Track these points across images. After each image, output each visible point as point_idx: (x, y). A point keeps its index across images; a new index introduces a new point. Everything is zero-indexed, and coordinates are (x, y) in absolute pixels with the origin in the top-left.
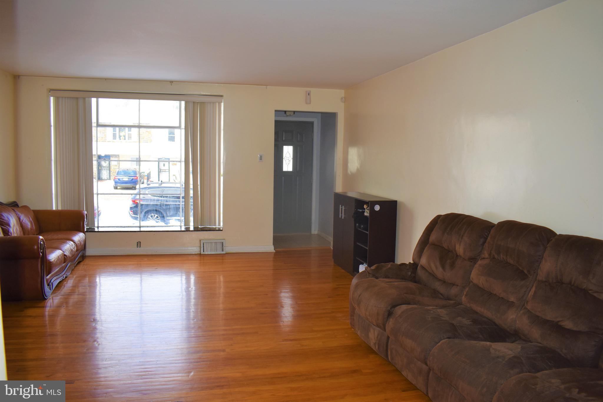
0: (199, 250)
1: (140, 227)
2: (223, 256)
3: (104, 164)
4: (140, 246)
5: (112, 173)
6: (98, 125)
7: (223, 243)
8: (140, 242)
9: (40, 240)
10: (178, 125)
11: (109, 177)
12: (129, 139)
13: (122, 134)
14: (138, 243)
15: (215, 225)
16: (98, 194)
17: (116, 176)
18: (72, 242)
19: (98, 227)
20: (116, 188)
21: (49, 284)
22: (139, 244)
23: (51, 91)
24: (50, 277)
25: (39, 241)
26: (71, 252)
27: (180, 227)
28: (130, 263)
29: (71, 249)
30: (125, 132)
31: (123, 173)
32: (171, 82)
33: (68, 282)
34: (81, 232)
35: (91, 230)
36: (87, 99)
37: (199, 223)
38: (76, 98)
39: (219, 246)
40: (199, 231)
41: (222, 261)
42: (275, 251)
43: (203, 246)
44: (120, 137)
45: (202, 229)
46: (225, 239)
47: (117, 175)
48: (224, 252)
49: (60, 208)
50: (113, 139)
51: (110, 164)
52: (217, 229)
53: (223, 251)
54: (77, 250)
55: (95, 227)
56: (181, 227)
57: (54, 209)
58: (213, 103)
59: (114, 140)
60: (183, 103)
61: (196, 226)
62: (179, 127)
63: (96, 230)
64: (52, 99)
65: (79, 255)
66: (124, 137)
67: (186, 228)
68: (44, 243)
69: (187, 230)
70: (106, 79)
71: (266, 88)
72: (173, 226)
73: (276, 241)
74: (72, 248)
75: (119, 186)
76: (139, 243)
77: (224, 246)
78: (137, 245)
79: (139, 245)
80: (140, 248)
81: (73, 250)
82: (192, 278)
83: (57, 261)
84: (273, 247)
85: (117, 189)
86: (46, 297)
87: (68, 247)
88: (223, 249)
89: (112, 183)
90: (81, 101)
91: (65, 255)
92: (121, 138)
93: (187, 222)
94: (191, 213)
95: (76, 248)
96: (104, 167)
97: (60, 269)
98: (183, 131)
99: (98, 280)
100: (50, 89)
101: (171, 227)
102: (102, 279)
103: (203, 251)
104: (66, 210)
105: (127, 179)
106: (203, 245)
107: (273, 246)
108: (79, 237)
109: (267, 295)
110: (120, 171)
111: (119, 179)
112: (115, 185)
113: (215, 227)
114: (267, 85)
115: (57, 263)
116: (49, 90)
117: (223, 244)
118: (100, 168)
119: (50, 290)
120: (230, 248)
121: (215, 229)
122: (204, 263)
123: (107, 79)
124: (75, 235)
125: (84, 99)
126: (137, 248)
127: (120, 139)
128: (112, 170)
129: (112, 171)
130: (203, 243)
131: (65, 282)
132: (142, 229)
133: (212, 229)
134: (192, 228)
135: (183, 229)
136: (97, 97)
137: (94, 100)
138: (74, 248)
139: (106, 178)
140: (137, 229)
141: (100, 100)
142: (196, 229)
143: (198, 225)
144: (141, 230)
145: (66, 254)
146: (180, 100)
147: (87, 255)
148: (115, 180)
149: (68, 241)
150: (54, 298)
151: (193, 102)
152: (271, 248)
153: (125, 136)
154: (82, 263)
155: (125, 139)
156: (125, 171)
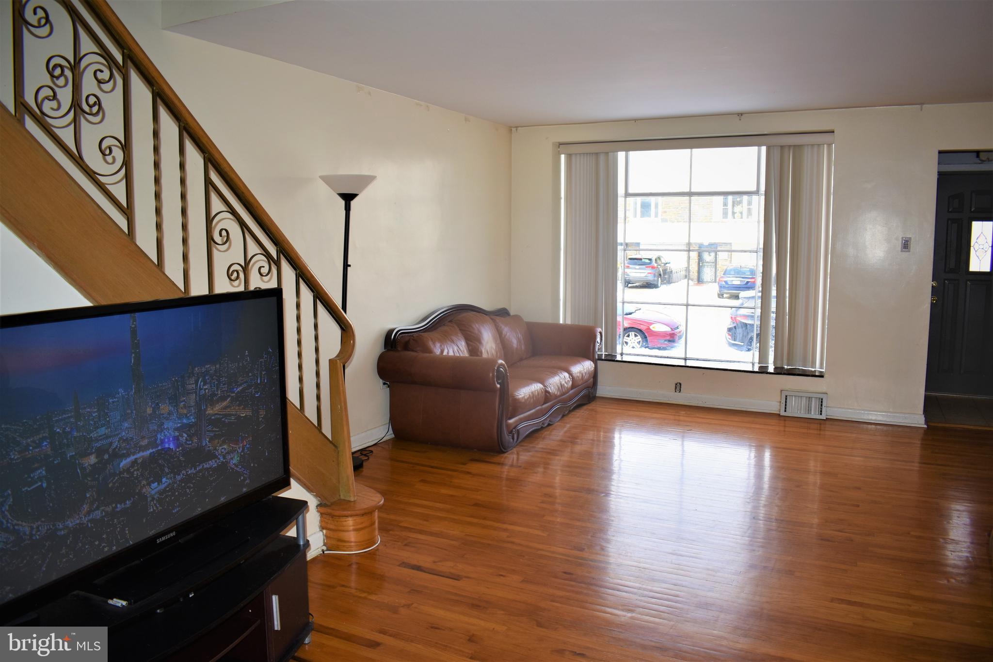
0: (779, 408)
1: (685, 359)
2: (820, 424)
3: (708, 257)
4: (680, 390)
5: (719, 272)
6: (627, 195)
7: (822, 399)
8: (680, 384)
9: (497, 366)
10: (754, 189)
11: (714, 278)
12: (748, 218)
13: (737, 209)
14: (676, 384)
15: (813, 364)
16: (623, 303)
17: (722, 277)
18: (566, 375)
19: (622, 354)
20: (721, 296)
21: (512, 431)
22: (678, 387)
23: (561, 146)
24: (516, 421)
25: (495, 366)
26: (560, 388)
27: (751, 365)
28: (655, 415)
29: (561, 384)
30: (742, 207)
31: (732, 273)
32: (740, 114)
33: (553, 433)
34: (589, 358)
35: (610, 359)
36: (611, 154)
37: (785, 361)
38: (595, 153)
39: (814, 404)
40: (785, 374)
41: (819, 433)
42: (926, 426)
43: (786, 402)
44: (734, 213)
45: (790, 372)
46: (827, 394)
47: (724, 274)
48: (823, 417)
49: (569, 322)
50: (723, 218)
51: (716, 258)
52: (817, 374)
53: (821, 414)
54: (573, 387)
55: (616, 353)
56: (753, 364)
57: (561, 322)
58: (819, 145)
59: (725, 220)
60: (764, 149)
61: (779, 365)
62: (757, 192)
63: (619, 358)
64: (563, 157)
65: (582, 394)
66: (740, 215)
67: (760, 368)
68: (505, 370)
69: (763, 371)
70: (635, 120)
71: (921, 110)
72: (739, 362)
73: (930, 405)
74: (563, 382)
75: (727, 293)
76: (678, 384)
77: (823, 406)
78: (674, 387)
79: (678, 389)
80: (679, 393)
81: (566, 385)
82: (767, 455)
83: (528, 398)
84: (924, 419)
85: (723, 298)
86: (502, 449)
87: (558, 381)
88: (821, 411)
89: (715, 288)
90: (602, 158)
91: (547, 392)
92: (736, 215)
93: (763, 357)
94: (772, 343)
95: (571, 383)
96: (708, 262)
97: (537, 411)
98: (763, 198)
99: (617, 435)
100: (559, 142)
101: (735, 363)
102: (623, 436)
103: (785, 411)
104: (577, 325)
105: (738, 283)
106: (786, 399)
107: (923, 416)
108: (582, 368)
109: (858, 506)
110: (728, 269)
111: (726, 282)
112: (720, 291)
113: (813, 370)
114: (922, 104)
115: (528, 402)
116: (558, 144)
117: (822, 402)
118: (701, 265)
119: (512, 440)
120: (834, 411)
121: (814, 374)
122: (784, 431)
123: (638, 120)
124: (575, 363)
125: (607, 153)
126: (676, 393)
127: (734, 218)
128: (720, 268)
129: (720, 270)
130: (786, 396)
131: (548, 433)
132: (690, 363)
133: (807, 373)
134: (771, 369)
135: (756, 369)
136: (627, 150)
137: (621, 155)
138: (566, 383)
139: (709, 280)
140: (682, 363)
141: (632, 154)
142: (779, 371)
143: (783, 364)
144: (688, 364)
145: (549, 389)
146: (759, 145)
147: (597, 395)
148: (721, 283)
149: (559, 372)
150: (520, 453)
151: (781, 146)
152: (919, 420)
153: (741, 213)
154: (585, 407)
155: (742, 218)
156: (737, 269)
